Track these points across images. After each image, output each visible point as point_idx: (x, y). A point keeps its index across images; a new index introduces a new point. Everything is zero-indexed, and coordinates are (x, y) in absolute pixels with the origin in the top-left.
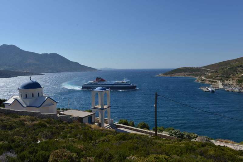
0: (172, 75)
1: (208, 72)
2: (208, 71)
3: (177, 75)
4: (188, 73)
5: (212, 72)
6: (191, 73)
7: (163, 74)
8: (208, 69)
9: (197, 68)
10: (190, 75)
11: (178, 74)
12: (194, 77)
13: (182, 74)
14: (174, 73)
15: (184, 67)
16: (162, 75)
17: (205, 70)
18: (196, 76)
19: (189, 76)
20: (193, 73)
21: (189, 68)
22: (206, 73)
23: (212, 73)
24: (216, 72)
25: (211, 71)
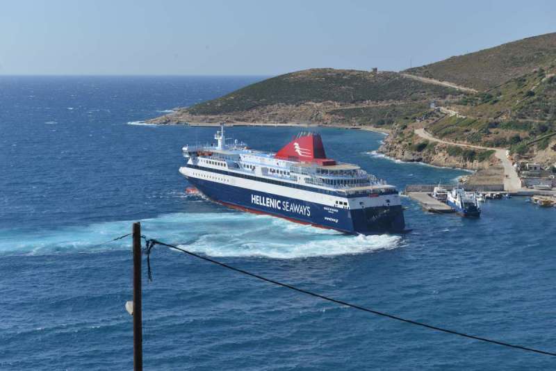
0: (249, 114)
1: (448, 99)
2: (443, 93)
3: (272, 117)
4: (337, 106)
5: (467, 100)
6: (353, 106)
7: (193, 113)
8: (445, 84)
9: (387, 75)
10: (347, 115)
11: (279, 109)
12: (370, 128)
13: (304, 107)
14: (255, 107)
15: (313, 71)
16: (185, 118)
17: (431, 85)
18: (381, 124)
19: (343, 121)
20: (368, 104)
21: (344, 73)
22: (433, 106)
23: (465, 103)
24: (487, 98)
25: (461, 92)
